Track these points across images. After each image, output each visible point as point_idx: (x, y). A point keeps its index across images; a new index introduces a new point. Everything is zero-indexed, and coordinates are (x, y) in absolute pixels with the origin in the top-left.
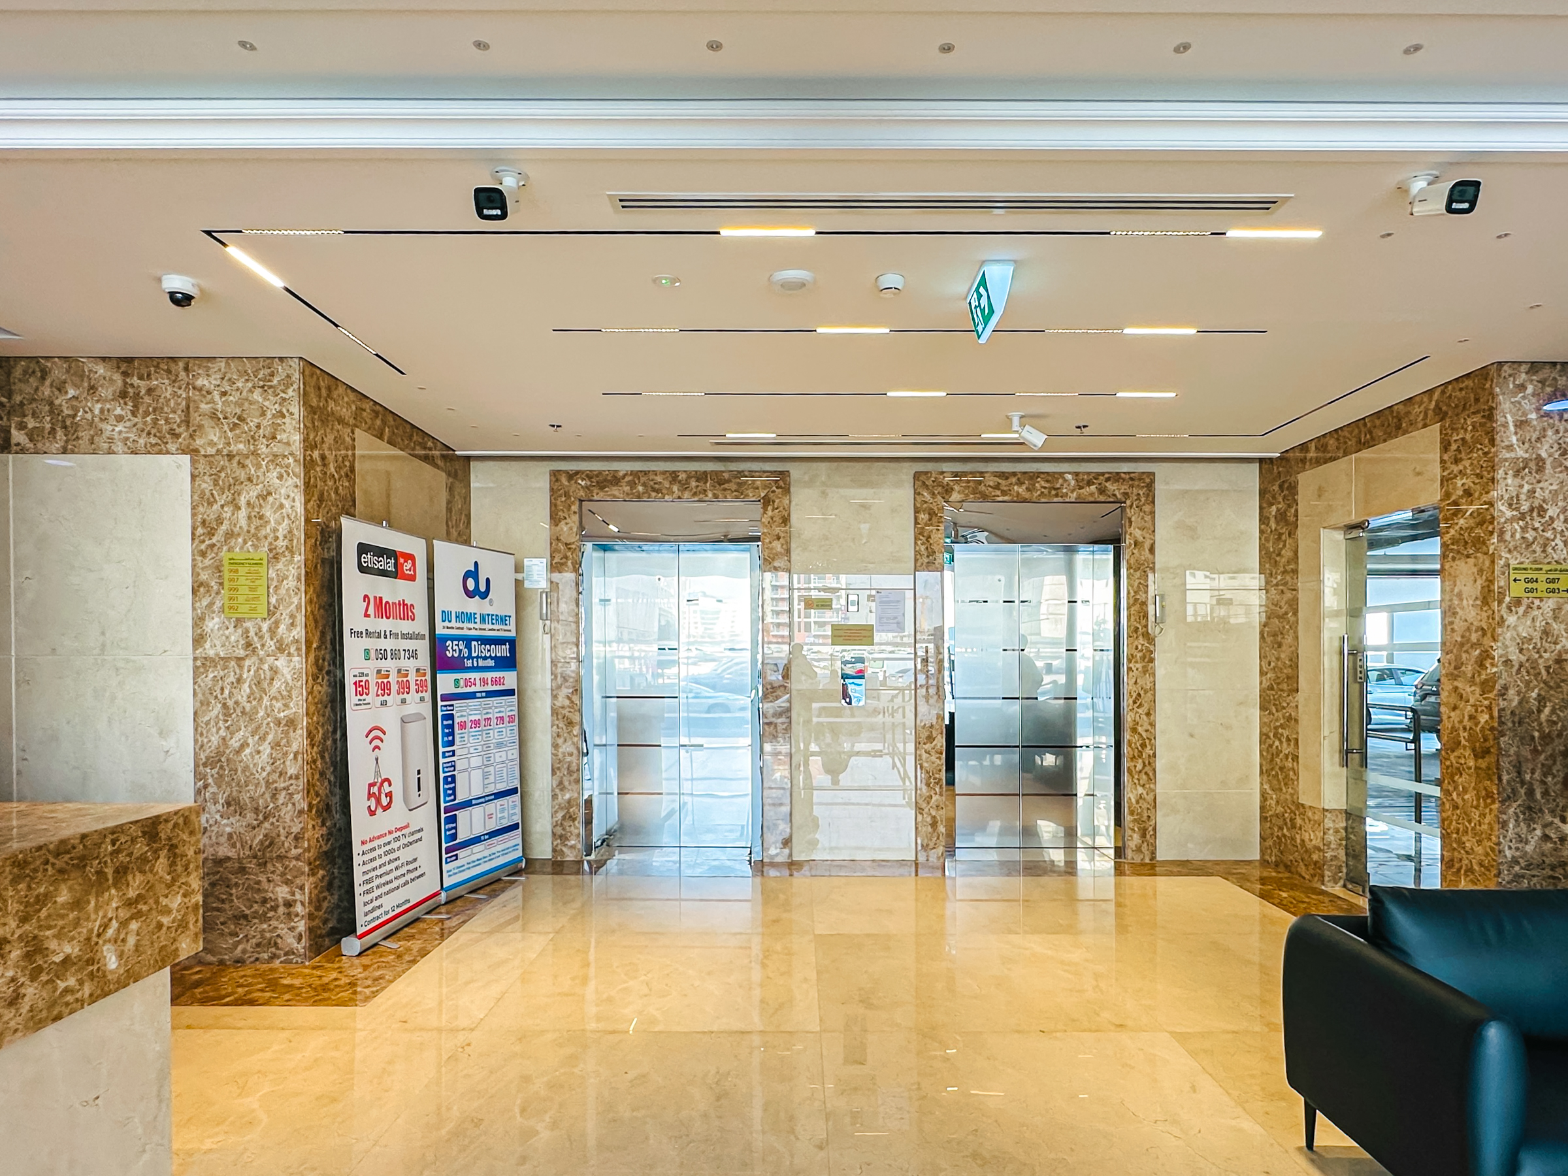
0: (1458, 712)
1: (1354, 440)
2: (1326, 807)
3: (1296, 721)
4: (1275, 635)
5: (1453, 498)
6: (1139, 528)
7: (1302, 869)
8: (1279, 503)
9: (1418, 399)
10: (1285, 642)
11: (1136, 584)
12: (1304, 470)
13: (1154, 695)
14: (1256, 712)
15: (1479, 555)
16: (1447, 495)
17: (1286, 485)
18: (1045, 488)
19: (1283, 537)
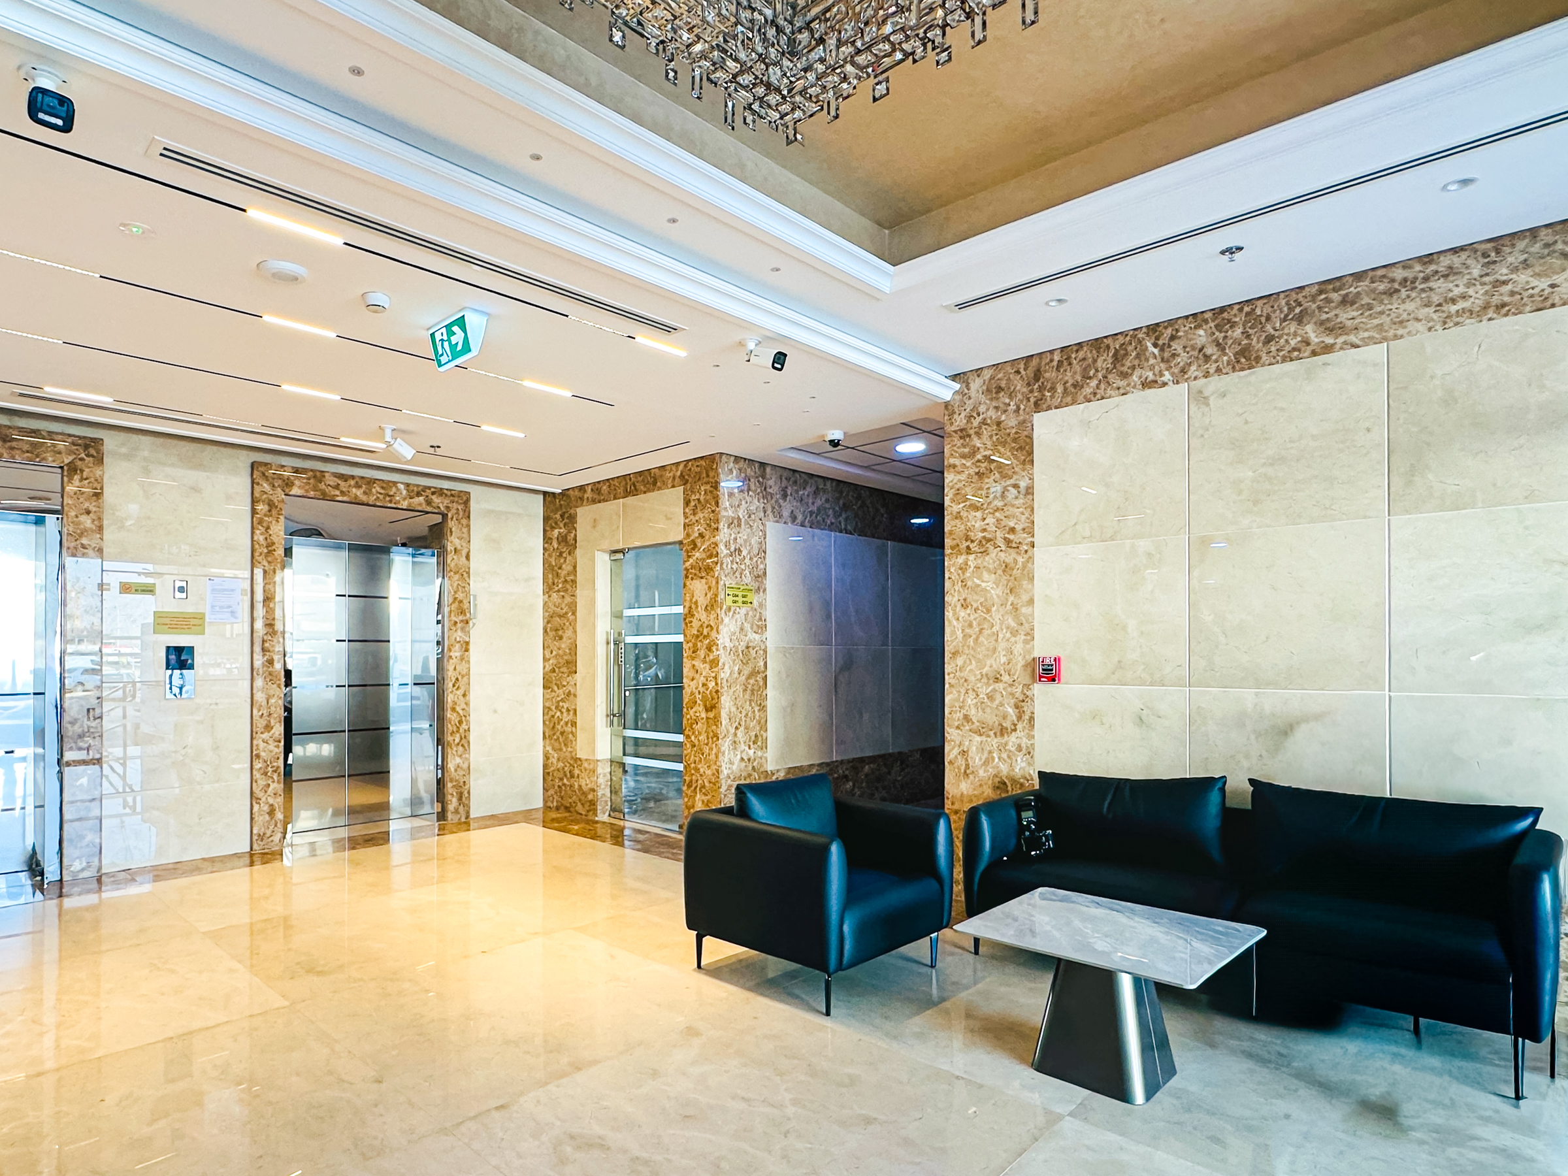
0: (695, 681)
1: (622, 488)
2: (598, 759)
3: (575, 696)
4: (557, 630)
5: (692, 538)
6: (458, 538)
7: (579, 808)
8: (561, 528)
9: (668, 468)
10: (565, 636)
11: (455, 585)
12: (582, 505)
13: (469, 679)
14: (540, 690)
15: (708, 577)
16: (688, 535)
17: (566, 515)
18: (381, 494)
19: (564, 555)
